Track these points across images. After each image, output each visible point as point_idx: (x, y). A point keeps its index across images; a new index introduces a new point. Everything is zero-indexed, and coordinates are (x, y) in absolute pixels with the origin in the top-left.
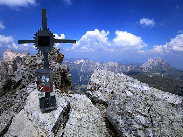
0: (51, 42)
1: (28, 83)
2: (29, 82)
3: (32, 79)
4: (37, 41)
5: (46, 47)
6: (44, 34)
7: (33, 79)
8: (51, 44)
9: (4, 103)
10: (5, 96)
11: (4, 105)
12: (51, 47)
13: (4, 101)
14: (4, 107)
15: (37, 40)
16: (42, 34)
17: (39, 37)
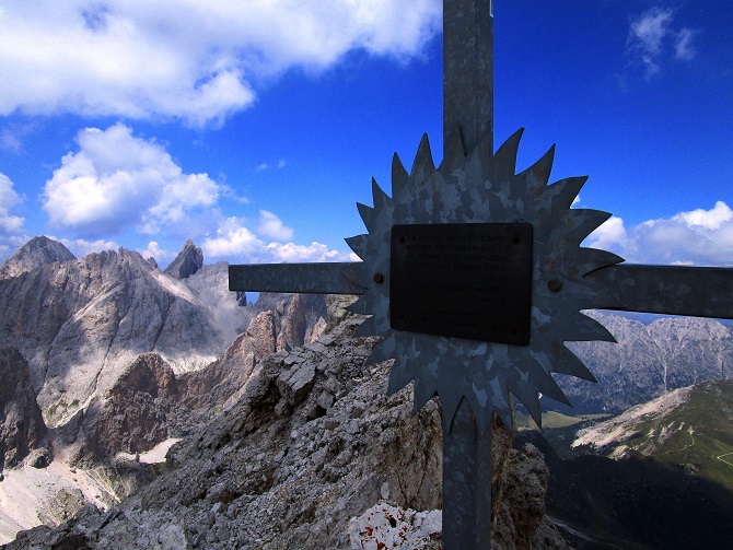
0: (540, 291)
1: (335, 400)
2: (337, 395)
3: (348, 383)
4: (379, 279)
5: (481, 349)
6: (452, 200)
7: (355, 384)
8: (539, 316)
9: (249, 468)
10: (255, 440)
11: (247, 475)
12: (542, 358)
13: (249, 460)
14: (247, 484)
15: (382, 262)
16: (438, 206)
17: (400, 234)
